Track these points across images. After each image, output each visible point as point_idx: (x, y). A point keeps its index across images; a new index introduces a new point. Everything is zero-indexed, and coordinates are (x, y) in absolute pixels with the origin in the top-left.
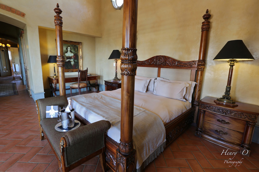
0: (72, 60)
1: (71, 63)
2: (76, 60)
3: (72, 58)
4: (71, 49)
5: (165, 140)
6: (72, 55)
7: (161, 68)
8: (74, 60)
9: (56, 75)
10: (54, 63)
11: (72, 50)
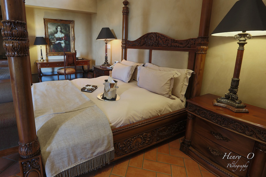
0: (62, 42)
1: (62, 45)
2: (68, 42)
3: (63, 40)
4: (61, 28)
5: (112, 149)
6: (63, 35)
7: (153, 50)
8: (64, 42)
9: (43, 59)
10: (41, 45)
11: (62, 31)
